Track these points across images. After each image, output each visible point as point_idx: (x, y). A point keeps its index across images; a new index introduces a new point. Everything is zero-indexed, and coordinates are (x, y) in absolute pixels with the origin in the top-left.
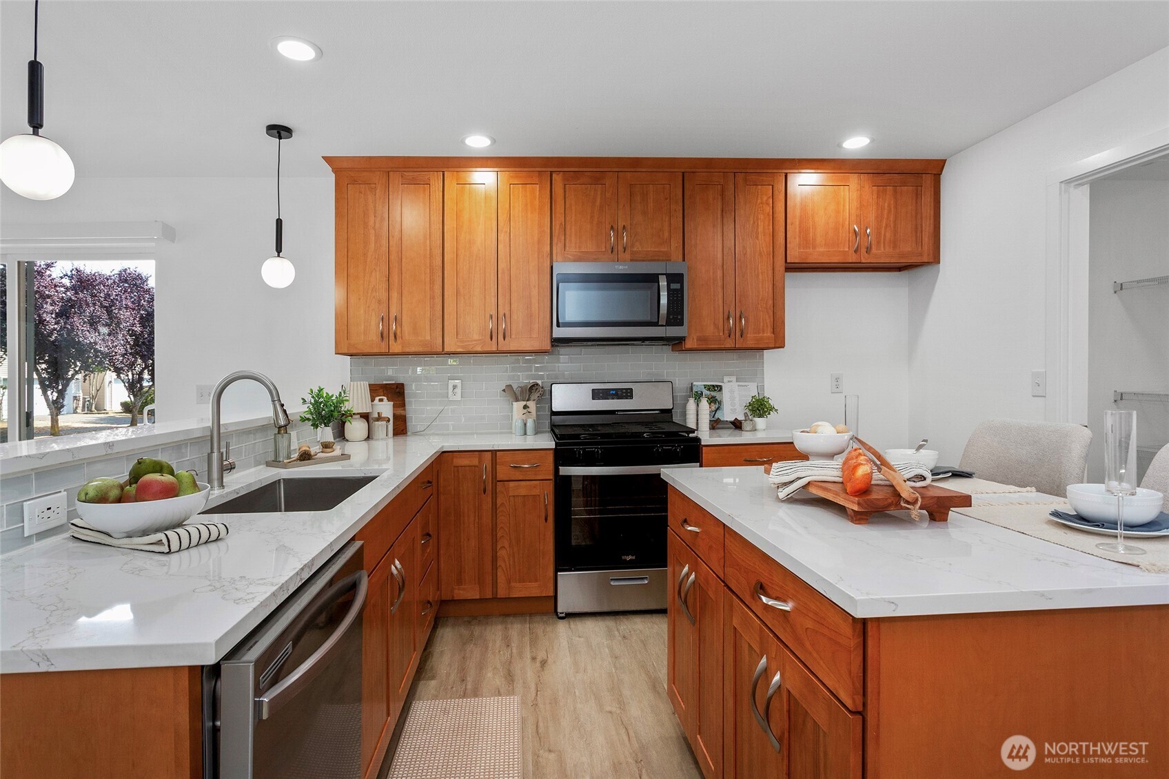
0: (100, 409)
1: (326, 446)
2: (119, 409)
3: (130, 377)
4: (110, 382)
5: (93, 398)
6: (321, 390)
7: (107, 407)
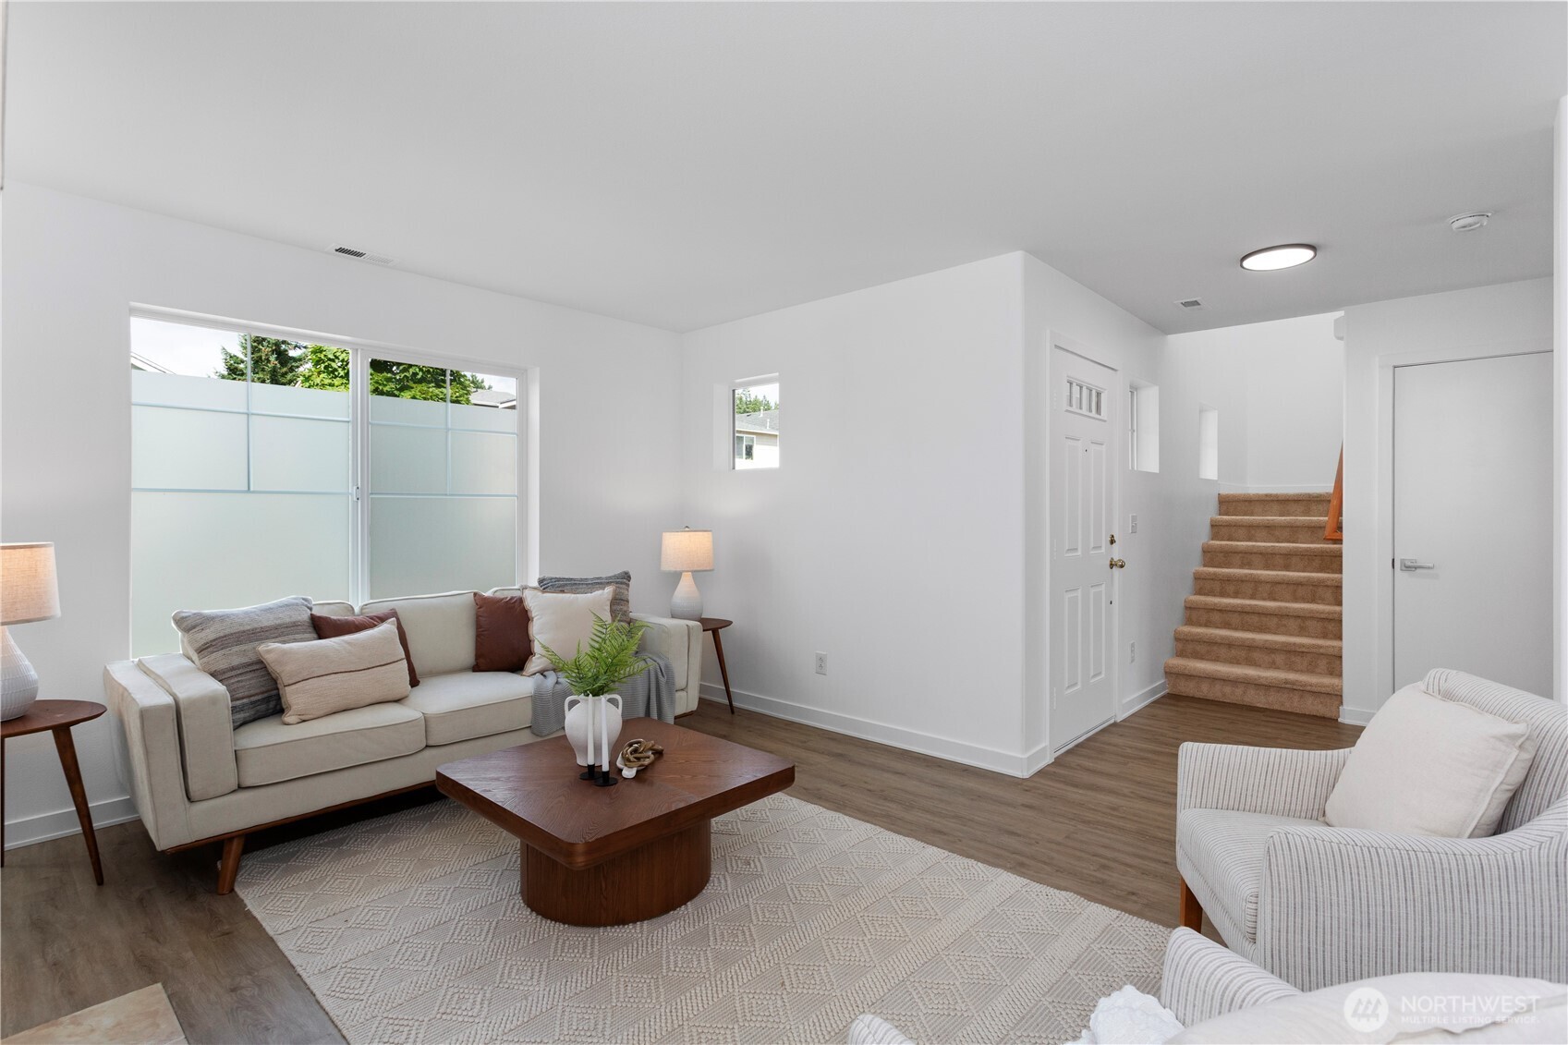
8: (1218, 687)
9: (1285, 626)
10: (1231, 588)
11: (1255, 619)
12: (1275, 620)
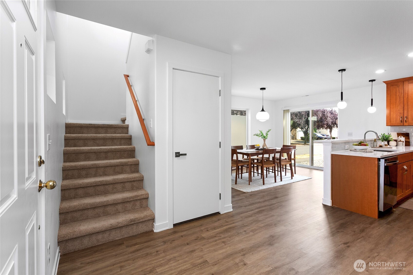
0: (296, 139)
1: (386, 145)
2: (300, 139)
3: (304, 130)
4: (298, 131)
5: (294, 135)
6: (384, 134)
7: (297, 138)
8: (94, 238)
9: (116, 188)
10: (84, 173)
11: (102, 188)
12: (111, 186)
